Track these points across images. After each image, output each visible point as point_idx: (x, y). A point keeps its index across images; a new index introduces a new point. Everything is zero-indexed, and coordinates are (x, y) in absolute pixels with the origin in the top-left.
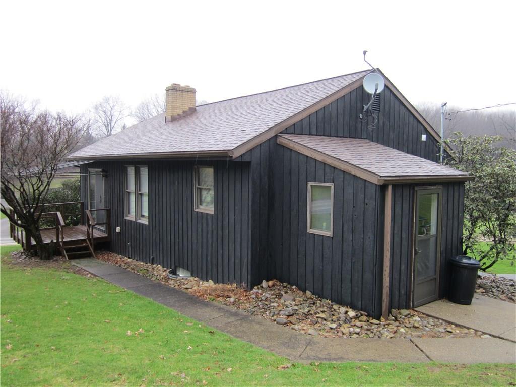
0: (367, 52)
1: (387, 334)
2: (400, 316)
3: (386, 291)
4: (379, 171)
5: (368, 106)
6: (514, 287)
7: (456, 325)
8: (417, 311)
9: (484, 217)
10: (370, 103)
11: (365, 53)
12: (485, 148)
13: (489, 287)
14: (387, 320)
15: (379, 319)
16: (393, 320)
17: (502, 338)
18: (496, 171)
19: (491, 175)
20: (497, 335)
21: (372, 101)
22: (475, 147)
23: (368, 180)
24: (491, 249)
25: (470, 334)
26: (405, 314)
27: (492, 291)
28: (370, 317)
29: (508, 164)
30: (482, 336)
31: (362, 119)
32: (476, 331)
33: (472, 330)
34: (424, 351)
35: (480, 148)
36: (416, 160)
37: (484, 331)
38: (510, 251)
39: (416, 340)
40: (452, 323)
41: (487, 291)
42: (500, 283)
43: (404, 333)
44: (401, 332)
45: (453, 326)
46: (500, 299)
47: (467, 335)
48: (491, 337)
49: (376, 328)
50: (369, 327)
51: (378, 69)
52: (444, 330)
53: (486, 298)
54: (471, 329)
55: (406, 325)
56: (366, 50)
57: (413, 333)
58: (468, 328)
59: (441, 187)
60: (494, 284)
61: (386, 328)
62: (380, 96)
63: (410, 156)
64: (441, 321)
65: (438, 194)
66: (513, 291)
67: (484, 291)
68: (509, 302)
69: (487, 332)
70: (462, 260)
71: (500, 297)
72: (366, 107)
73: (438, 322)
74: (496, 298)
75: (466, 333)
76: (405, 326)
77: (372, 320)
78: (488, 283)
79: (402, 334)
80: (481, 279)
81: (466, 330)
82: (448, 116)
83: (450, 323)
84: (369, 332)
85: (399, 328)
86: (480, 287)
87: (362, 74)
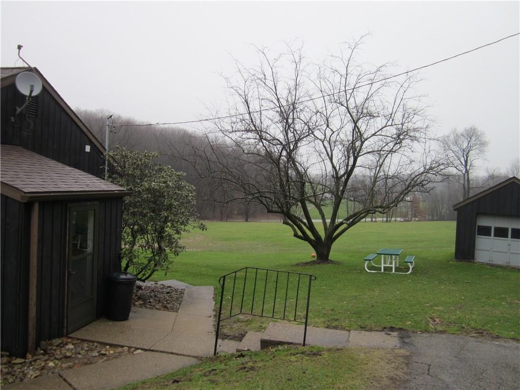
0: (22, 46)
1: (31, 373)
2: (51, 347)
3: (32, 323)
4: (24, 186)
5: (22, 108)
6: (169, 295)
7: (111, 345)
8: (71, 338)
9: (143, 231)
10: (25, 105)
11: (20, 47)
12: (145, 163)
13: (147, 298)
14: (34, 355)
15: (24, 357)
16: (42, 354)
17: (153, 351)
18: (153, 186)
19: (149, 190)
20: (148, 348)
21: (26, 103)
22: (135, 162)
23: (9, 196)
24: (150, 261)
25: (123, 353)
26: (56, 344)
27: (150, 302)
28: (13, 356)
29: (163, 180)
30: (135, 353)
31: (13, 123)
32: (130, 348)
33: (126, 348)
34: (73, 384)
35: (140, 163)
36: (73, 173)
37: (137, 347)
38: (164, 262)
39: (65, 374)
40: (107, 344)
41: (145, 301)
42: (159, 292)
43: (53, 367)
44: (50, 367)
45: (108, 347)
46: (156, 308)
47: (121, 354)
48: (143, 351)
49: (18, 368)
50: (10, 369)
51: (35, 68)
52: (97, 354)
53: (144, 310)
54: (124, 346)
55: (57, 357)
56: (21, 45)
57: (63, 365)
58: (122, 347)
59: (97, 203)
60: (153, 293)
61: (32, 366)
62: (37, 99)
63: (68, 168)
64: (96, 344)
65: (95, 210)
66: (168, 298)
67: (142, 303)
68: (164, 310)
69: (139, 347)
70: (119, 277)
71: (157, 307)
72: (19, 110)
73: (93, 345)
74: (152, 309)
75: (120, 352)
76: (56, 359)
77: (15, 359)
78: (147, 293)
79: (50, 368)
80: (142, 289)
81: (120, 349)
82: (113, 129)
83: (105, 344)
84: (9, 377)
85: (48, 362)
86: (139, 298)
87: (15, 72)
